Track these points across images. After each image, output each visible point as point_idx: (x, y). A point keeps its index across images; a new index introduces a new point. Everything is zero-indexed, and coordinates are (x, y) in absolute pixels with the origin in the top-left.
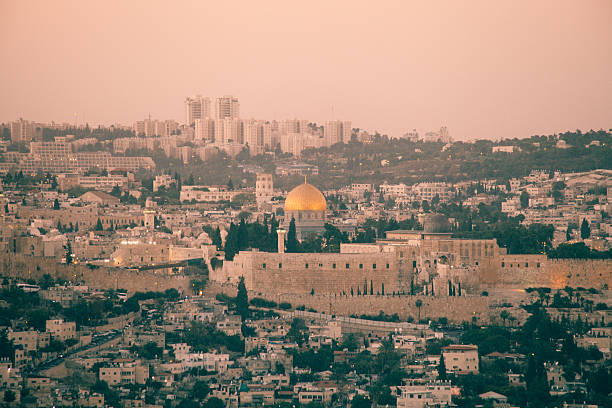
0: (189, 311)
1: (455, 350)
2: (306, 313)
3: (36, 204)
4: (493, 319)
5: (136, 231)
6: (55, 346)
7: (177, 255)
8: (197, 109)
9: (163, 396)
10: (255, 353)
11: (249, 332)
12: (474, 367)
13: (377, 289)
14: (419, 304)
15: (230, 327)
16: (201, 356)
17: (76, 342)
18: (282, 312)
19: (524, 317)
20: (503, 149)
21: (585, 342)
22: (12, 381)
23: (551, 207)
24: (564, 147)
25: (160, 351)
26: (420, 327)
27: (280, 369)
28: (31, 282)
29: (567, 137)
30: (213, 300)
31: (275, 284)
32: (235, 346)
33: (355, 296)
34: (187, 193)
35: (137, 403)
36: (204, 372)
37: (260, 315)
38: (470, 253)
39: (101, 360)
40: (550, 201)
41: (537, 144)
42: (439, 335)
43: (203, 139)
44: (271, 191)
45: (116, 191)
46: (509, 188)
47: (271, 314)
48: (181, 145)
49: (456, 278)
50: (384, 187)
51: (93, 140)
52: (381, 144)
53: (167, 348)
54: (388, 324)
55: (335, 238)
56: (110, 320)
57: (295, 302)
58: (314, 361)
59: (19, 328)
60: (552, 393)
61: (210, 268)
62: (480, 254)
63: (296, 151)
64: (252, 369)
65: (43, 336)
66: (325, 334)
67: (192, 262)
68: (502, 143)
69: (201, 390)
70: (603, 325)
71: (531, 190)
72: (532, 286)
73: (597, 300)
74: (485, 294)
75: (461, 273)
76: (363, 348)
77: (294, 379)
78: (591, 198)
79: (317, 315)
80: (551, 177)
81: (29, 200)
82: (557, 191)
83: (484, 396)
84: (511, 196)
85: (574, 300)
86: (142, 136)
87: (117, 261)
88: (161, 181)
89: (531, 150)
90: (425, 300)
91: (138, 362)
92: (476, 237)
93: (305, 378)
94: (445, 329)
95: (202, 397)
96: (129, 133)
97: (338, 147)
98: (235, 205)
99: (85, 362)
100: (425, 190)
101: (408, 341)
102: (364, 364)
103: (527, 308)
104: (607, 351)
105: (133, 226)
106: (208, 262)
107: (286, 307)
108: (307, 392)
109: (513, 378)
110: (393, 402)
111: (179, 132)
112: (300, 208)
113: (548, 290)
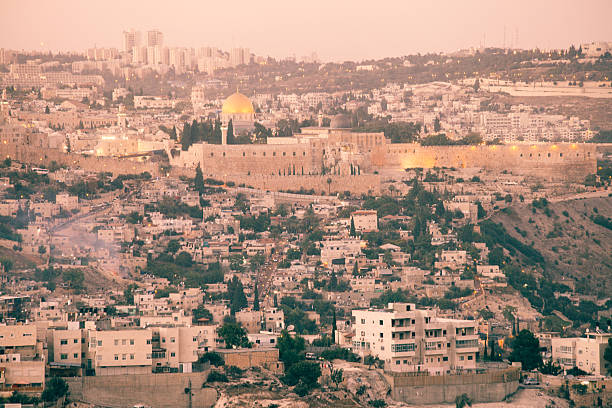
0: (158, 189)
1: (360, 214)
2: (246, 189)
3: (30, 109)
4: (382, 191)
5: (112, 129)
6: (63, 214)
7: (143, 147)
8: (131, 40)
9: (146, 250)
10: (211, 219)
11: (205, 204)
12: (374, 227)
13: (299, 171)
14: (329, 181)
15: (191, 199)
16: (172, 221)
17: (79, 211)
18: (227, 188)
19: (406, 190)
20: (364, 67)
21: (452, 206)
22: (41, 239)
23: (404, 110)
24: (409, 65)
25: (141, 219)
26: (331, 198)
27: (231, 230)
28: (43, 167)
29: (410, 58)
30: (177, 180)
31: (220, 168)
32: (196, 214)
33: (283, 176)
34: (138, 101)
35: (127, 255)
36: (174, 233)
37: (212, 191)
38: (365, 143)
39: (99, 225)
40: (403, 105)
41: (390, 64)
42: (344, 204)
43: (140, 62)
44: (203, 100)
45: (86, 100)
46: (372, 96)
47: (220, 190)
48: (123, 66)
49: (355, 162)
50: (280, 96)
51: (56, 63)
52: (273, 66)
53: (146, 215)
54: (307, 197)
55: (263, 133)
56: (102, 195)
57: (238, 181)
58: (256, 225)
59: (37, 201)
60: (433, 244)
61: (170, 156)
62: (371, 143)
63: (210, 70)
64: (210, 231)
65: (55, 206)
66: (262, 204)
67: (156, 152)
68: (363, 63)
69: (174, 246)
70: (462, 194)
71: (389, 98)
72: (410, 167)
73: (456, 175)
74: (376, 173)
75: (359, 159)
76: (291, 215)
77: (242, 238)
78: (431, 103)
79: (255, 191)
80: (402, 87)
81: (26, 107)
82: (407, 99)
83: (383, 247)
84: (374, 102)
85: (440, 176)
86: (93, 59)
87: (100, 152)
88: (118, 92)
89: (385, 68)
90: (334, 178)
91: (126, 225)
92: (368, 131)
93: (250, 237)
94: (348, 200)
95: (175, 251)
96: (83, 58)
97: (241, 67)
98: (177, 110)
99: (87, 226)
100: (312, 99)
101: (324, 208)
102: (293, 227)
103: (406, 182)
104: (467, 212)
105: (109, 126)
106: (169, 152)
107: (231, 185)
108: (253, 247)
109: (404, 234)
110: (318, 253)
111: (120, 57)
112: (234, 111)
113: (421, 169)
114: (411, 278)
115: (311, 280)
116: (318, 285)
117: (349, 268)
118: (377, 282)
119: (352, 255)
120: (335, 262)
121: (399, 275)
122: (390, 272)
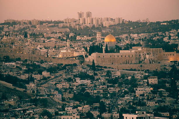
0: (79, 69)
1: (151, 78)
2: (111, 69)
3: (39, 41)
4: (161, 69)
5: (65, 48)
6: (45, 78)
7: (76, 54)
8: (80, 15)
9: (73, 91)
10: (97, 80)
11: (96, 74)
12: (156, 82)
13: (130, 62)
14: (141, 66)
15: (90, 73)
16: (83, 81)
17: (50, 77)
18: (104, 69)
19: (170, 69)
20: (163, 24)
22: (34, 88)
23: (177, 39)
25: (72, 80)
26: (142, 72)
27: (104, 84)
28: (38, 62)
30: (86, 66)
31: (102, 62)
32: (92, 78)
33: (124, 64)
34: (78, 38)
35: (66, 93)
36: (84, 85)
37: (98, 70)
38: (155, 52)
39: (57, 82)
40: (177, 37)
41: (173, 22)
42: (147, 74)
43: (82, 23)
44: (101, 37)
45: (60, 37)
46: (165, 34)
47: (101, 70)
48: (76, 25)
49: (151, 59)
50: (131, 35)
51: (53, 24)
52: (131, 23)
53: (74, 79)
54: (133, 72)
56: (59, 72)
57: (108, 66)
58: (113, 82)
59: (35, 74)
60: (178, 89)
61: (85, 57)
62: (158, 52)
63: (107, 26)
64: (97, 84)
65: (42, 76)
66: (116, 74)
67: (80, 56)
68: (164, 22)
69: (84, 90)
71: (172, 35)
72: (172, 60)
74: (159, 63)
75: (153, 57)
76: (126, 78)
77: (108, 87)
79: (114, 70)
81: (37, 40)
82: (178, 35)
83: (159, 90)
84: (166, 36)
86: (66, 23)
87: (60, 56)
88: (71, 35)
89: (171, 24)
90: (143, 65)
91: (67, 82)
93: (111, 86)
94: (148, 73)
96: (63, 22)
97: (119, 24)
98: (91, 41)
99: (53, 83)
100: (142, 35)
101: (138, 76)
102: (127, 82)
103: (170, 66)
105: (64, 47)
106: (84, 56)
107: (105, 67)
108: (112, 90)
109: (167, 85)
110: (135, 92)
111: (76, 22)
112: (109, 41)
113: (177, 61)
114: (169, 101)
115: (132, 102)
116: (134, 104)
117: (146, 98)
118: (156, 103)
119: (147, 93)
120: (141, 95)
121: (164, 100)
122: (161, 99)
